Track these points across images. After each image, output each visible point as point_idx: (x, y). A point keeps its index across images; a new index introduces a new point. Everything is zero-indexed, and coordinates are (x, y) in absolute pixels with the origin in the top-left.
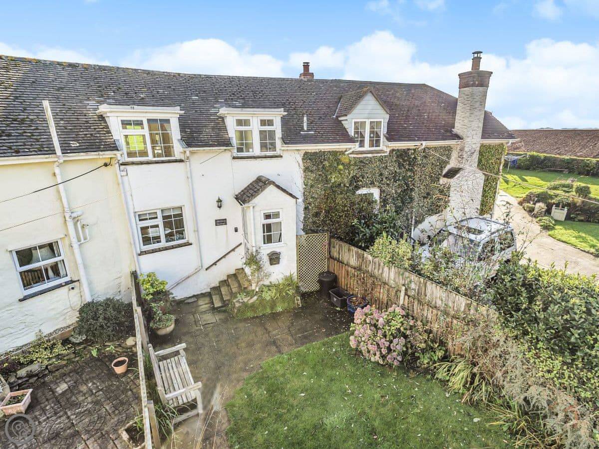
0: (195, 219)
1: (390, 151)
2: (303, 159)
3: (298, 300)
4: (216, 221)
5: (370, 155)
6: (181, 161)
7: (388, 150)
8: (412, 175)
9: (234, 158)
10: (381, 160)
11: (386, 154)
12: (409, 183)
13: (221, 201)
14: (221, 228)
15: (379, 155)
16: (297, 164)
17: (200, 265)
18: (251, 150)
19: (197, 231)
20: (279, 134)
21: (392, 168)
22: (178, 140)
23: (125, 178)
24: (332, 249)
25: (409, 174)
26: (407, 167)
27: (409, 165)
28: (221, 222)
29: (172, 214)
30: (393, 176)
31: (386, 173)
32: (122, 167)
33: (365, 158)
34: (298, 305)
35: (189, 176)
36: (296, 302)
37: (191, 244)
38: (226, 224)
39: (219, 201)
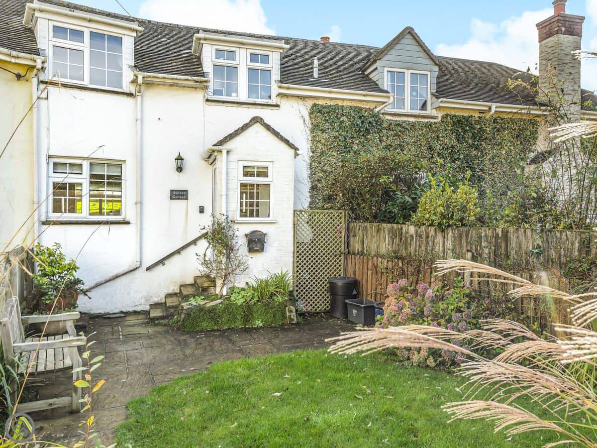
0: (139, 185)
1: (443, 117)
2: (311, 113)
3: (291, 311)
4: (172, 191)
5: (412, 120)
6: (130, 95)
7: (440, 115)
8: (479, 154)
9: (208, 100)
10: (429, 126)
11: (436, 121)
12: (476, 167)
13: (182, 159)
14: (179, 204)
15: (426, 120)
16: (302, 121)
17: (139, 260)
18: (234, 94)
19: (140, 203)
20: (276, 75)
21: (446, 140)
22: (130, 66)
23: (43, 102)
24: (352, 240)
25: (474, 152)
26: (470, 141)
27: (474, 138)
28: (179, 195)
29: (106, 174)
30: (449, 154)
31: (438, 146)
32: (42, 86)
33: (405, 122)
34: (292, 320)
35: (139, 117)
36: (288, 314)
37: (128, 223)
38: (187, 199)
39: (180, 158)
